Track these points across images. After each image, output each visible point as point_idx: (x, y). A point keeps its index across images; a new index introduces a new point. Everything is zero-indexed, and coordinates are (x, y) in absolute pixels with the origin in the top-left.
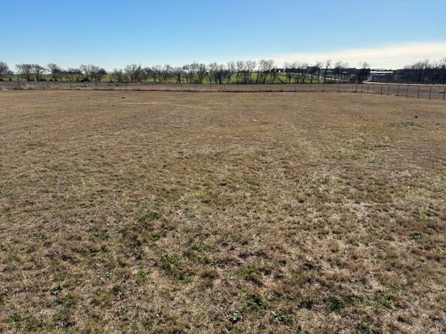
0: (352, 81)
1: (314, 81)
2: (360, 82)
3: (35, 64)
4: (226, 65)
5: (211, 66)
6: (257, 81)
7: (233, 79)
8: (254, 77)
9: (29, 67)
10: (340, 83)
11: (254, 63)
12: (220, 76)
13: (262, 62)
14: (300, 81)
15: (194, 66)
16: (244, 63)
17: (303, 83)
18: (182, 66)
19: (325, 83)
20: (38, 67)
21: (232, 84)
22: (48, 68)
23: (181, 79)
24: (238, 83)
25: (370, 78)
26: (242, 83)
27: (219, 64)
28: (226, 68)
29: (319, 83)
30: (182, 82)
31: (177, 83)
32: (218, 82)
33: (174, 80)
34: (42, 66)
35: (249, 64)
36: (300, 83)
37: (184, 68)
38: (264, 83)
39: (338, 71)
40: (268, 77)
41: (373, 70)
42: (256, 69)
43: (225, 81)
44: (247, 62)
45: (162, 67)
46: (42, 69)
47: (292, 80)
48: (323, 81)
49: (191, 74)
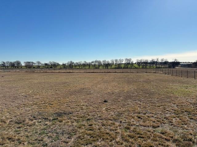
0: (170, 67)
1: (151, 67)
2: (174, 68)
3: (31, 61)
4: (110, 61)
5: (103, 61)
6: (124, 67)
7: (113, 66)
8: (123, 66)
9: (29, 63)
10: (164, 68)
11: (123, 60)
12: (107, 65)
13: (126, 59)
14: (144, 67)
15: (96, 61)
16: (118, 60)
17: (146, 68)
18: (91, 62)
19: (156, 68)
20: (33, 63)
21: (113, 68)
22: (36, 63)
23: (91, 67)
24: (115, 68)
26: (117, 68)
27: (107, 60)
28: (110, 62)
29: (153, 68)
30: (91, 68)
31: (89, 68)
32: (107, 68)
33: (87, 67)
34: (34, 62)
35: (120, 60)
36: (144, 68)
37: (92, 62)
38: (127, 68)
40: (129, 66)
41: (181, 62)
42: (124, 62)
43: (109, 67)
44: (119, 60)
45: (83, 62)
46: (34, 63)
47: (141, 67)
49: (95, 65)
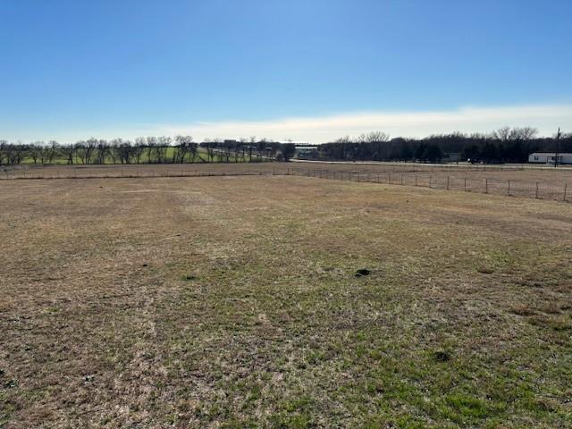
0: (279, 159)
2: (287, 161)
4: (134, 141)
5: (114, 142)
6: (174, 159)
7: (144, 157)
8: (170, 154)
10: (266, 161)
11: (169, 138)
12: (126, 153)
14: (224, 159)
15: (91, 143)
17: (228, 162)
18: (74, 142)
19: (251, 161)
21: (143, 163)
23: (74, 158)
24: (150, 163)
25: (296, 156)
26: (155, 163)
27: (124, 140)
29: (244, 162)
30: (73, 162)
31: (68, 164)
32: (125, 162)
33: (64, 160)
38: (182, 162)
39: (263, 146)
40: (187, 156)
41: (298, 146)
42: (173, 143)
43: (134, 160)
45: (44, 143)
47: (215, 159)
48: (248, 160)
